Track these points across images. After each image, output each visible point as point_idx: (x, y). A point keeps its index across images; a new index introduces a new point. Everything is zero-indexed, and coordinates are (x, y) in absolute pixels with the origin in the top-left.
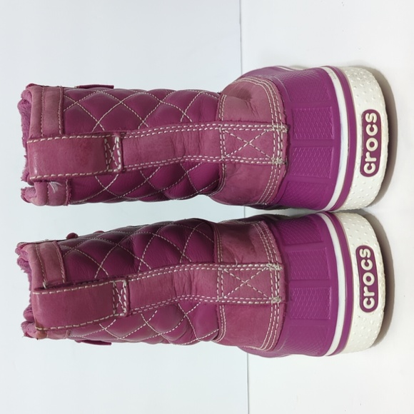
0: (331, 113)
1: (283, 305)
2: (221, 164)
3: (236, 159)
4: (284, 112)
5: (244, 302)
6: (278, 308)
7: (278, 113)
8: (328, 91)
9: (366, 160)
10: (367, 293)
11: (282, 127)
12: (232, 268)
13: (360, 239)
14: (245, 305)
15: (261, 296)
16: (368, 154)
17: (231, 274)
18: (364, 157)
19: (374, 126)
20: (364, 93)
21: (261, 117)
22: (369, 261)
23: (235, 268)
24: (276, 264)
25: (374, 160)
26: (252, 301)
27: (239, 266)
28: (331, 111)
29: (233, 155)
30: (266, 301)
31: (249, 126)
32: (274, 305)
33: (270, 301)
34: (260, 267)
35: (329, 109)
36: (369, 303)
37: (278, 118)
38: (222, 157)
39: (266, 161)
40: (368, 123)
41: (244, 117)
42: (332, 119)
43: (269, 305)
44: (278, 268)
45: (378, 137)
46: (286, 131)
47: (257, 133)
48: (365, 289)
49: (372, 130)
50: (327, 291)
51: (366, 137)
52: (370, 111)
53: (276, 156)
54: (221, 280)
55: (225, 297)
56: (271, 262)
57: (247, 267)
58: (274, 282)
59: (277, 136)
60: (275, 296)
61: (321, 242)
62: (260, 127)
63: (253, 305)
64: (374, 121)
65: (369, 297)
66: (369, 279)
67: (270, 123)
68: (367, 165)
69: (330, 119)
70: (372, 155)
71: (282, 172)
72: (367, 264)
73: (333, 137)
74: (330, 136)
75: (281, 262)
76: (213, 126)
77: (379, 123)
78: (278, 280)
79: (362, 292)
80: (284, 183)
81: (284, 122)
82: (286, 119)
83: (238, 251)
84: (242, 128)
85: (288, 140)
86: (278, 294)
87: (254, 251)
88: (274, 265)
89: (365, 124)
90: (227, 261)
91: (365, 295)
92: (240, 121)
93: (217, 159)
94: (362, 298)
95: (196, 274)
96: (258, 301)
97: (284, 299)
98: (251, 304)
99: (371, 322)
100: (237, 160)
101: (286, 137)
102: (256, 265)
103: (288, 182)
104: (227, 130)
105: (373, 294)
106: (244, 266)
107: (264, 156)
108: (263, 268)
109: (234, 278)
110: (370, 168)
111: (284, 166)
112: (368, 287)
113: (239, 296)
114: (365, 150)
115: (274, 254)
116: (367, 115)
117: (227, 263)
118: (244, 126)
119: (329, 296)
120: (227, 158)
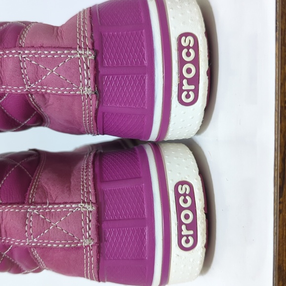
0: (144, 38)
1: (96, 247)
2: (27, 94)
3: (42, 89)
4: (92, 37)
5: (55, 245)
6: (91, 250)
7: (85, 37)
8: (142, 14)
9: (184, 88)
10: (185, 232)
11: (89, 52)
12: (43, 209)
13: (180, 173)
14: (56, 248)
15: (72, 238)
16: (185, 82)
17: (41, 216)
18: (181, 85)
19: (191, 51)
20: (180, 15)
21: (66, 43)
22: (188, 198)
23: (46, 208)
24: (89, 203)
25: (192, 87)
26: (62, 244)
27: (50, 207)
28: (144, 35)
29: (38, 85)
30: (78, 243)
31: (52, 52)
32: (86, 247)
33: (82, 243)
34: (71, 207)
35: (142, 32)
36: (187, 241)
37: (85, 43)
38: (27, 87)
39: (74, 91)
40: (184, 48)
41: (46, 43)
42: (145, 43)
43: (81, 248)
44: (91, 208)
45: (196, 62)
46: (92, 57)
47: (60, 60)
48: (184, 227)
49: (188, 54)
50: (143, 231)
51: (182, 62)
52: (186, 35)
53: (84, 85)
54: (31, 221)
55: (35, 240)
56: (84, 202)
57: (57, 208)
58: (86, 224)
59: (82, 62)
60: (86, 238)
61: (140, 177)
62: (63, 53)
63: (64, 249)
64: (191, 45)
65: (187, 236)
66: (187, 217)
67: (75, 49)
68: (185, 93)
69: (142, 43)
70: (190, 82)
71: (94, 102)
72: (185, 201)
73: (146, 63)
74: (142, 62)
75: (94, 201)
76: (12, 54)
77: (196, 47)
78: (90, 221)
79: (180, 230)
80: (100, 114)
81: (91, 48)
82: (93, 44)
83: (53, 190)
84: (45, 54)
85: (96, 68)
86: (90, 236)
87: (70, 189)
88: (86, 205)
89: (180, 48)
90: (39, 201)
91: (183, 233)
92: (41, 47)
93: (22, 90)
94: (180, 236)
95: (4, 216)
96: (69, 243)
97: (96, 241)
98: (61, 248)
99: (191, 260)
100: (43, 91)
101: (93, 64)
102: (67, 206)
103: (104, 113)
104: (28, 57)
105: (191, 232)
106: (56, 206)
107: (71, 85)
108: (74, 208)
109: (43, 220)
110: (188, 96)
111: (94, 96)
112: (186, 225)
113: (48, 239)
114: (182, 77)
115: (88, 193)
116: (183, 38)
117: (38, 204)
118: (46, 52)
119: (145, 236)
120: (33, 88)
